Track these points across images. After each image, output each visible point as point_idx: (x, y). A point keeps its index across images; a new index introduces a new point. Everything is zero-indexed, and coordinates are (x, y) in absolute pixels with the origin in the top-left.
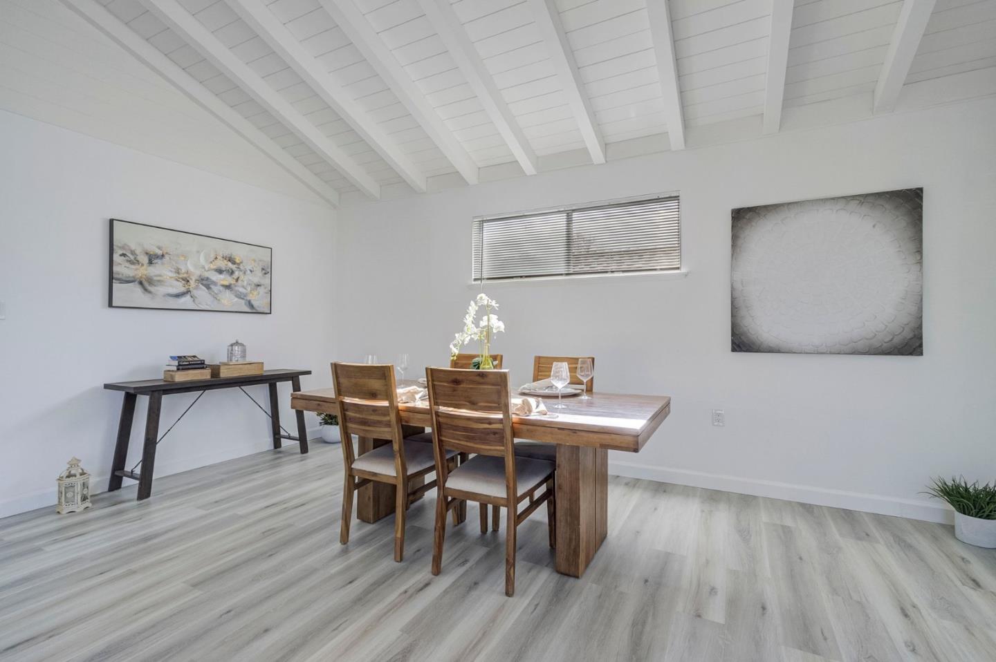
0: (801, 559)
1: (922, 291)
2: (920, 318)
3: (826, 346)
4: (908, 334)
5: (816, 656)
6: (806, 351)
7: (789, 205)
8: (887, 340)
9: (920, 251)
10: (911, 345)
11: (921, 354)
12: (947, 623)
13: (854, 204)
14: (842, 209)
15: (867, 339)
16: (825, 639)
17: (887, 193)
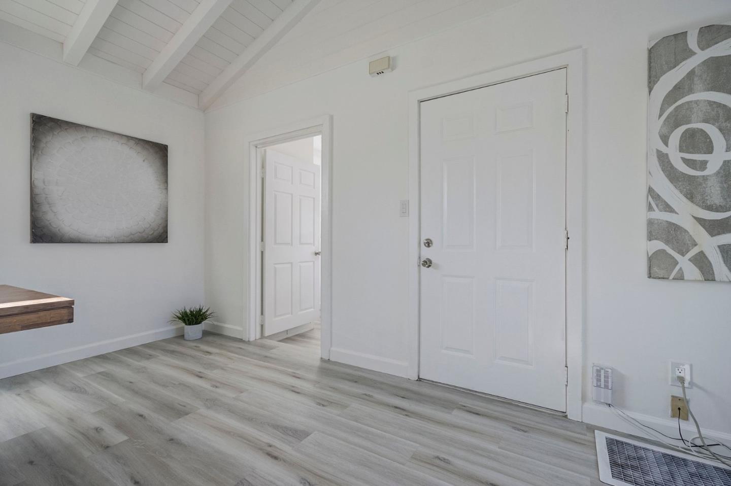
0: (131, 382)
1: (167, 205)
2: (166, 221)
3: (115, 237)
4: (161, 230)
5: (189, 415)
6: (101, 241)
7: (88, 128)
8: (150, 234)
9: (166, 182)
10: (161, 237)
11: (167, 242)
12: (215, 371)
13: (132, 143)
14: (124, 144)
15: (140, 233)
16: (185, 406)
17: (151, 142)
